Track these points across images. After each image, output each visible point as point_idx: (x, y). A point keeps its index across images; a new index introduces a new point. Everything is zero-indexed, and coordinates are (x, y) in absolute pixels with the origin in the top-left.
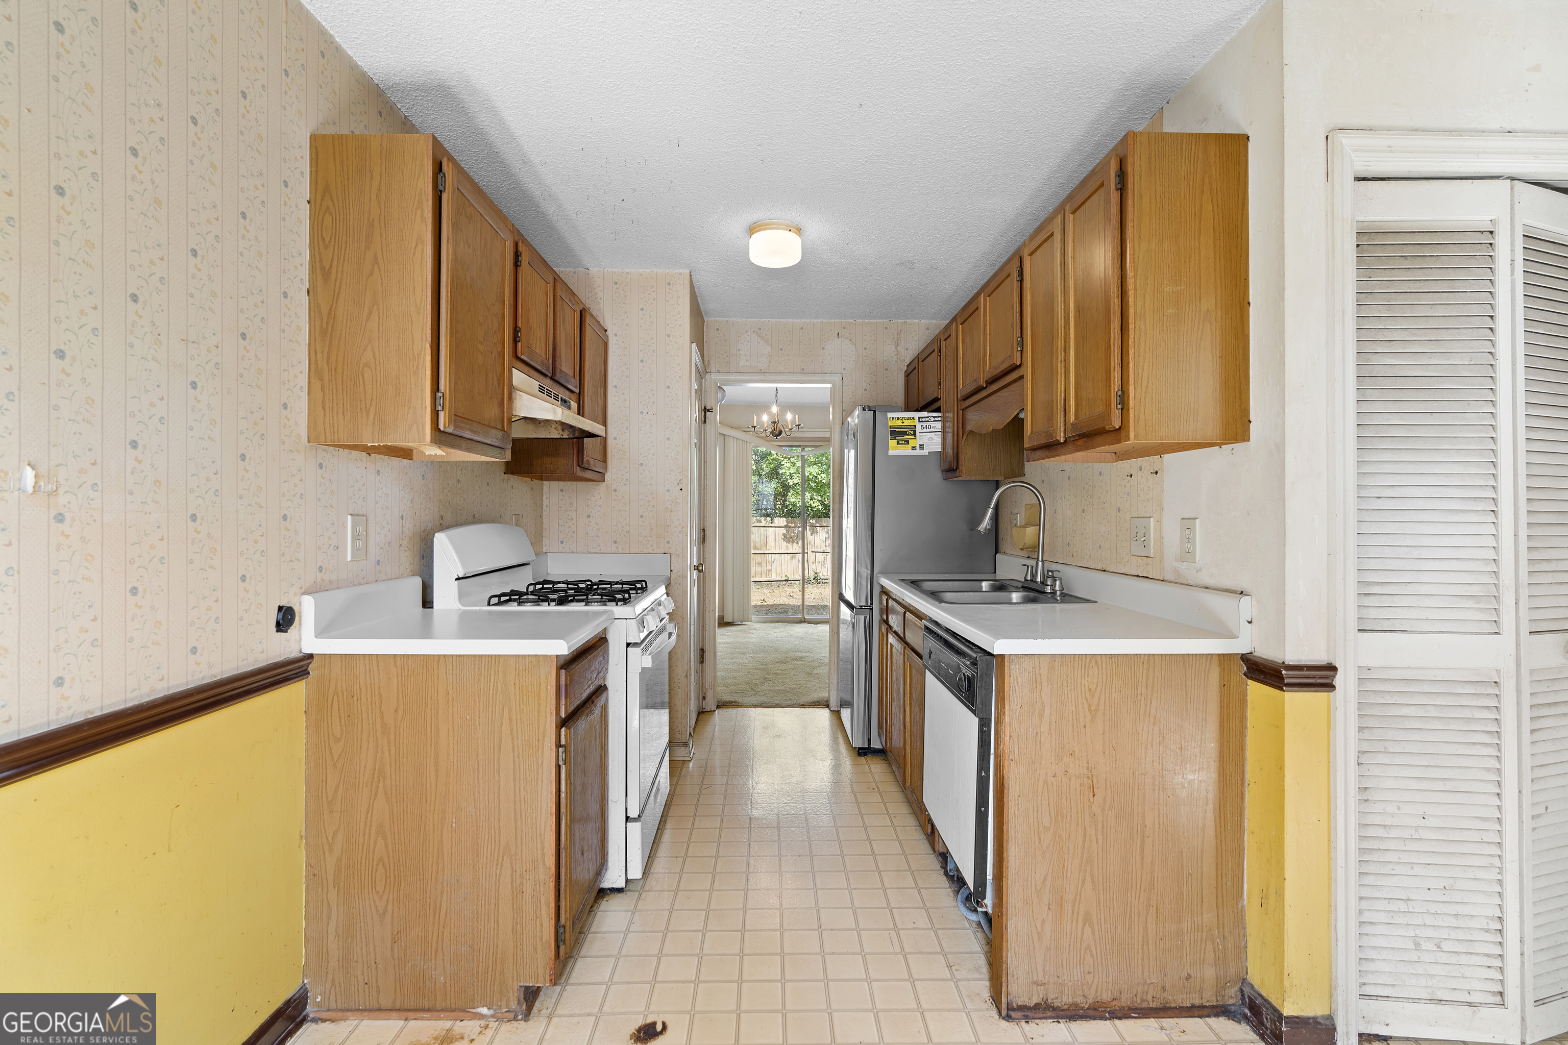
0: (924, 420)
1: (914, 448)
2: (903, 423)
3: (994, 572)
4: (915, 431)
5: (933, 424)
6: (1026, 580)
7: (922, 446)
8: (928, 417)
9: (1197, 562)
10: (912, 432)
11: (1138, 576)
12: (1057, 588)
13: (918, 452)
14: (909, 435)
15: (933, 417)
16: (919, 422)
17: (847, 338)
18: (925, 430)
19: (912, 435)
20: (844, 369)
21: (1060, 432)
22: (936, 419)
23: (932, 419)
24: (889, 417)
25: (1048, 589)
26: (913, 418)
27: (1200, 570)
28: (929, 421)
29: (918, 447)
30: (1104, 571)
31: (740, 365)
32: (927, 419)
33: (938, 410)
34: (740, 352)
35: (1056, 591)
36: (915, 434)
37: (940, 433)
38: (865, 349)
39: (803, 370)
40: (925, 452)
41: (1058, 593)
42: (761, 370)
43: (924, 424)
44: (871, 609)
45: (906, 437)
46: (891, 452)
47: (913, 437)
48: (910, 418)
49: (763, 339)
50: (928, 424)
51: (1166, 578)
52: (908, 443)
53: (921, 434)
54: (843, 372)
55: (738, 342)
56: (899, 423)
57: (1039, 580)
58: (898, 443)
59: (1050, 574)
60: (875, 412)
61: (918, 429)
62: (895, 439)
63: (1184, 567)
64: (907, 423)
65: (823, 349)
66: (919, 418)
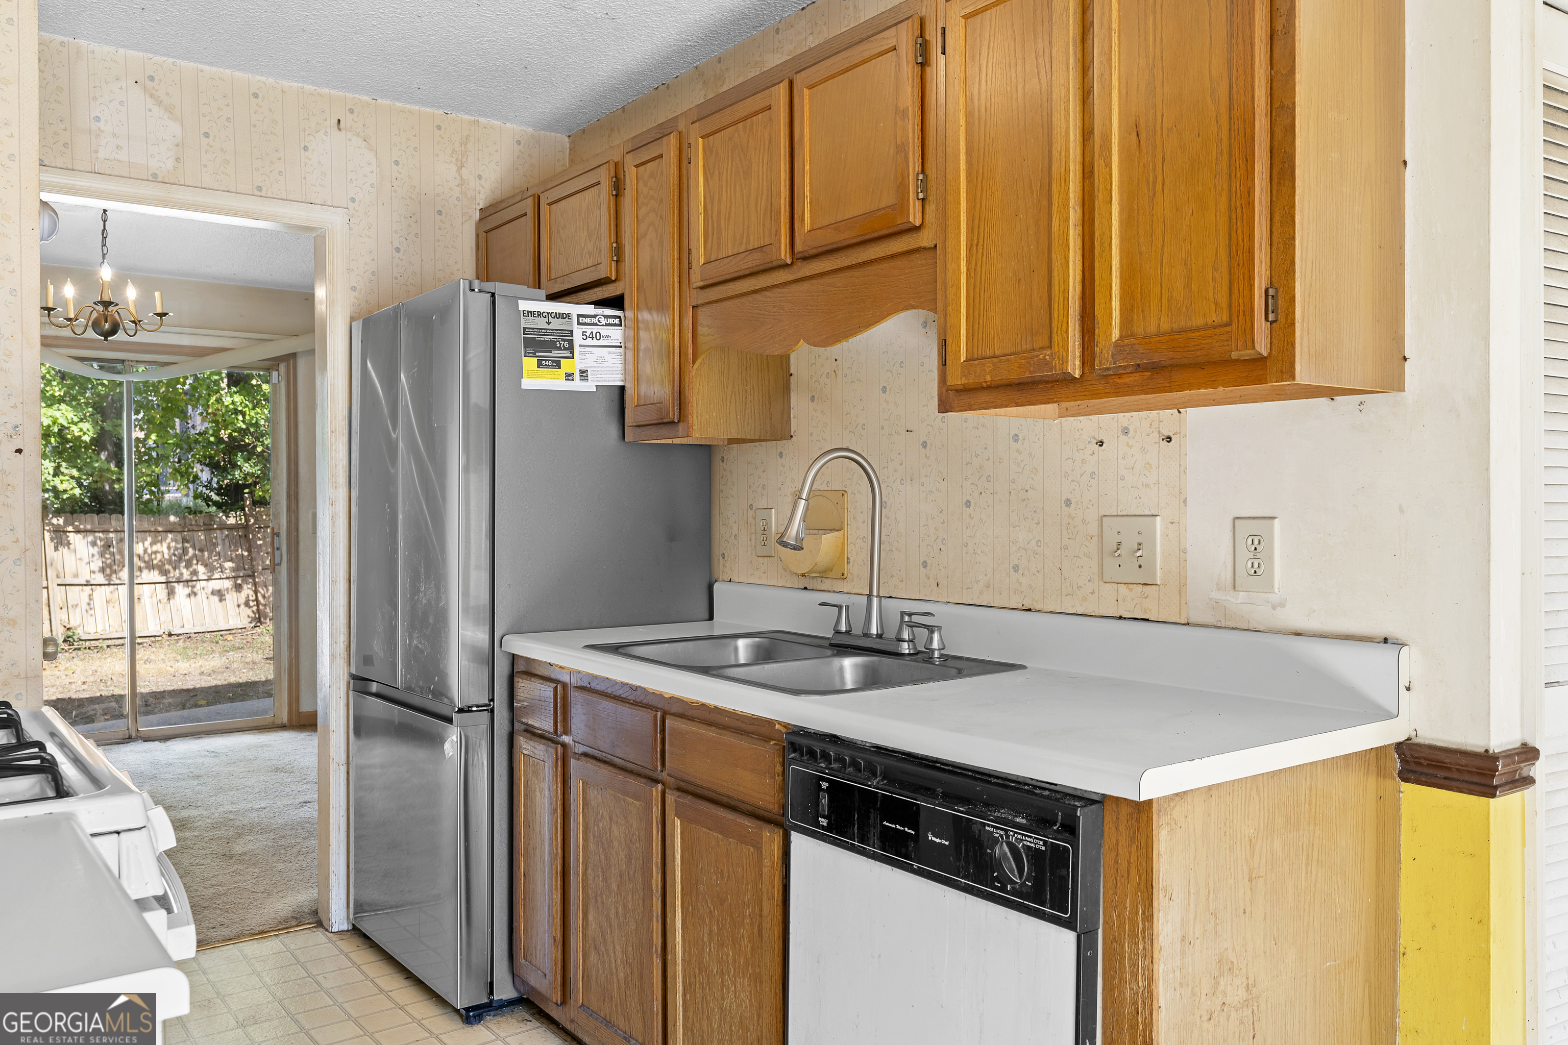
0: (588, 320)
1: (569, 376)
2: (549, 323)
3: (707, 616)
4: (571, 342)
5: (604, 331)
6: (838, 632)
7: (584, 373)
8: (595, 316)
9: (1276, 590)
10: (566, 344)
11: (1120, 618)
12: (935, 645)
13: (577, 385)
14: (559, 349)
15: (606, 317)
16: (579, 324)
17: (358, 135)
18: (589, 342)
19: (565, 349)
20: (353, 200)
21: (1074, 358)
22: (611, 321)
23: (603, 321)
24: (521, 308)
25: (905, 648)
26: (568, 316)
27: (1282, 605)
28: (596, 325)
29: (577, 376)
30: (1030, 610)
31: (102, 154)
32: (594, 320)
33: (617, 302)
34: (101, 125)
35: (933, 651)
36: (571, 348)
37: (618, 350)
38: (397, 163)
39: (259, 188)
40: (590, 386)
41: (936, 654)
42: (155, 175)
43: (589, 330)
44: (492, 711)
45: (555, 353)
46: (527, 383)
47: (567, 353)
48: (562, 316)
49: (160, 103)
50: (595, 329)
51: (1191, 621)
52: (558, 366)
53: (582, 349)
54: (351, 205)
55: (95, 99)
56: (541, 323)
57: (874, 631)
58: (540, 364)
59: (907, 618)
60: (493, 295)
61: (578, 339)
62: (534, 356)
63: (1239, 601)
64: (556, 324)
65: (306, 148)
66: (579, 316)
